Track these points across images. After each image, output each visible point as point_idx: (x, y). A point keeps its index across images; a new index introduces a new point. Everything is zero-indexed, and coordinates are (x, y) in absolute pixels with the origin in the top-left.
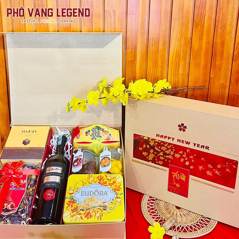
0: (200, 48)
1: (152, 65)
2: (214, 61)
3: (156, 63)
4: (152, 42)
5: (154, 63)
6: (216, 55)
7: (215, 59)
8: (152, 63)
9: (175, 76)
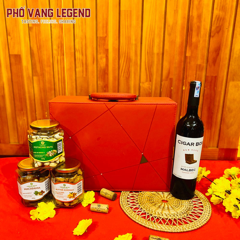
0: (175, 23)
1: (125, 43)
3: (129, 40)
4: (124, 16)
5: (127, 40)
6: (192, 30)
7: (191, 35)
9: (149, 55)
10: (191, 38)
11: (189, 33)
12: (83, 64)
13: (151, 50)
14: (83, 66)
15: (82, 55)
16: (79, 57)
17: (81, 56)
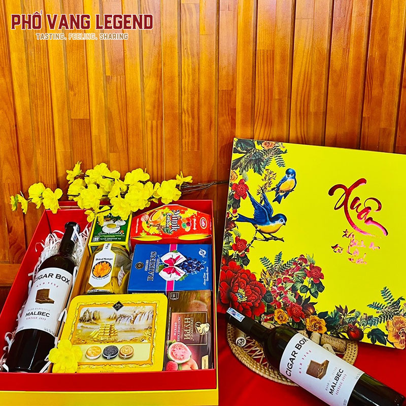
1: (263, 98)
2: (369, 89)
3: (270, 94)
4: (262, 58)
5: (266, 94)
6: (371, 78)
7: (371, 86)
8: (263, 93)
9: (302, 117)
10: (371, 89)
11: (367, 82)
12: (193, 132)
13: (306, 109)
14: (193, 135)
15: (193, 118)
16: (188, 121)
17: (191, 119)
